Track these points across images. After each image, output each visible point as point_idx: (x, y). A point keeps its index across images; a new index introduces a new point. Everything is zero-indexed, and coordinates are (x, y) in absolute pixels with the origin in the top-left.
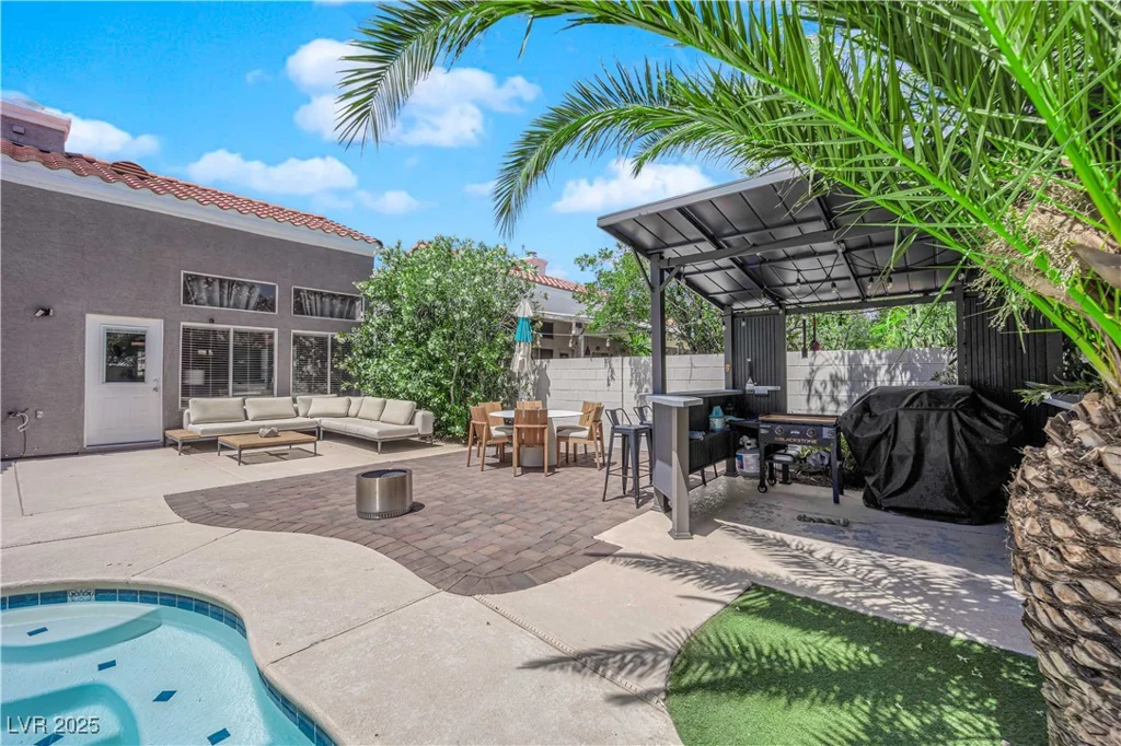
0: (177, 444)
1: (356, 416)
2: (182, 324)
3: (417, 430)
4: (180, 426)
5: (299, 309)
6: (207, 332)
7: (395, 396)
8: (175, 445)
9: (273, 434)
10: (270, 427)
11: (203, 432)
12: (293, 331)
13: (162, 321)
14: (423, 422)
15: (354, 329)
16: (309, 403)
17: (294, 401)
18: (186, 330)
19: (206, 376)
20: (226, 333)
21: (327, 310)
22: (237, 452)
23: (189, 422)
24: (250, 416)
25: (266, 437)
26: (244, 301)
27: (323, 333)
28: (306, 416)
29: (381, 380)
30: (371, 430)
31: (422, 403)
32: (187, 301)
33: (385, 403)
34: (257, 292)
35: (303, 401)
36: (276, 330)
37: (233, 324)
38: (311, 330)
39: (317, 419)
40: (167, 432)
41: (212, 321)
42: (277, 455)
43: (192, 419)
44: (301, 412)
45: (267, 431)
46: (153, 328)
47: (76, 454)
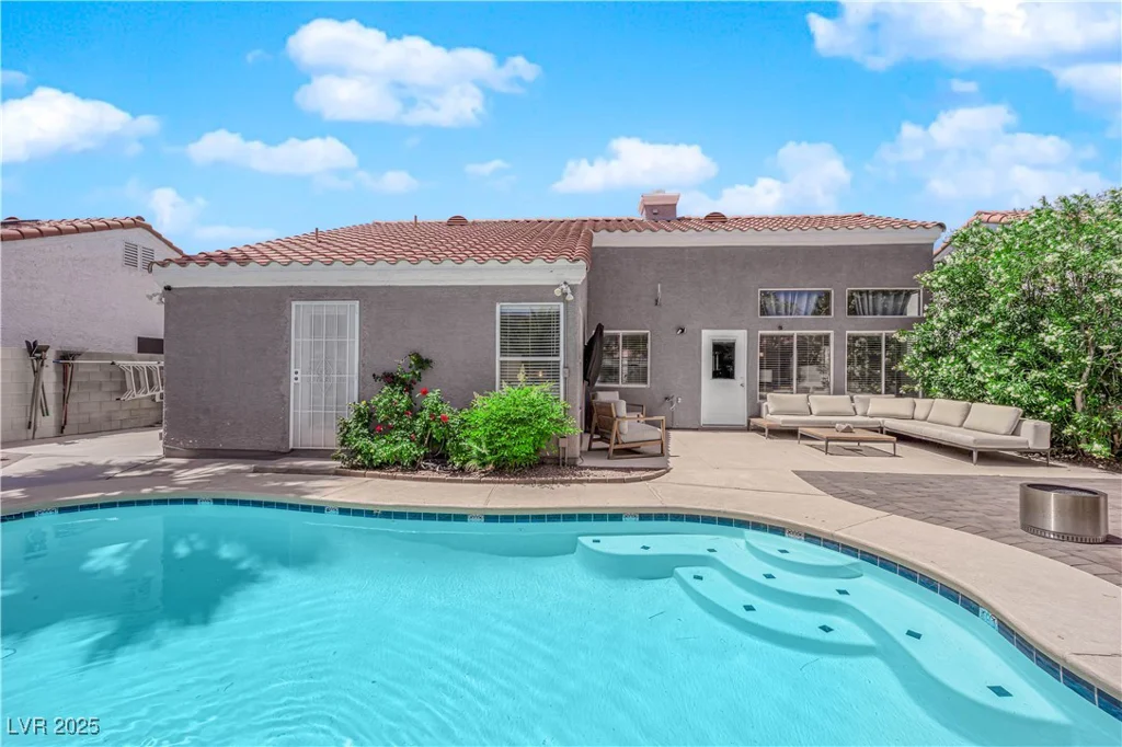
0: (763, 430)
1: (925, 419)
2: (760, 332)
3: (1027, 443)
4: (759, 416)
5: (853, 312)
6: (778, 337)
7: (981, 398)
8: (760, 430)
9: (848, 430)
10: (844, 423)
11: (784, 422)
12: (848, 332)
13: (746, 331)
14: (1034, 434)
15: (915, 325)
16: (867, 403)
17: (852, 399)
18: (762, 337)
19: (774, 375)
20: (791, 337)
21: (880, 308)
22: (823, 443)
23: (768, 412)
24: (814, 411)
25: (843, 431)
26: (803, 309)
27: (876, 332)
28: (865, 415)
29: (957, 381)
30: (964, 438)
31: (1032, 410)
32: (763, 314)
33: (969, 409)
34: (815, 298)
35: (862, 400)
36: (831, 332)
37: (797, 329)
38: (864, 328)
39: (880, 419)
40: (752, 420)
41: (781, 328)
42: (852, 450)
43: (771, 410)
44: (859, 411)
45: (844, 427)
46: (740, 337)
47: (697, 430)
